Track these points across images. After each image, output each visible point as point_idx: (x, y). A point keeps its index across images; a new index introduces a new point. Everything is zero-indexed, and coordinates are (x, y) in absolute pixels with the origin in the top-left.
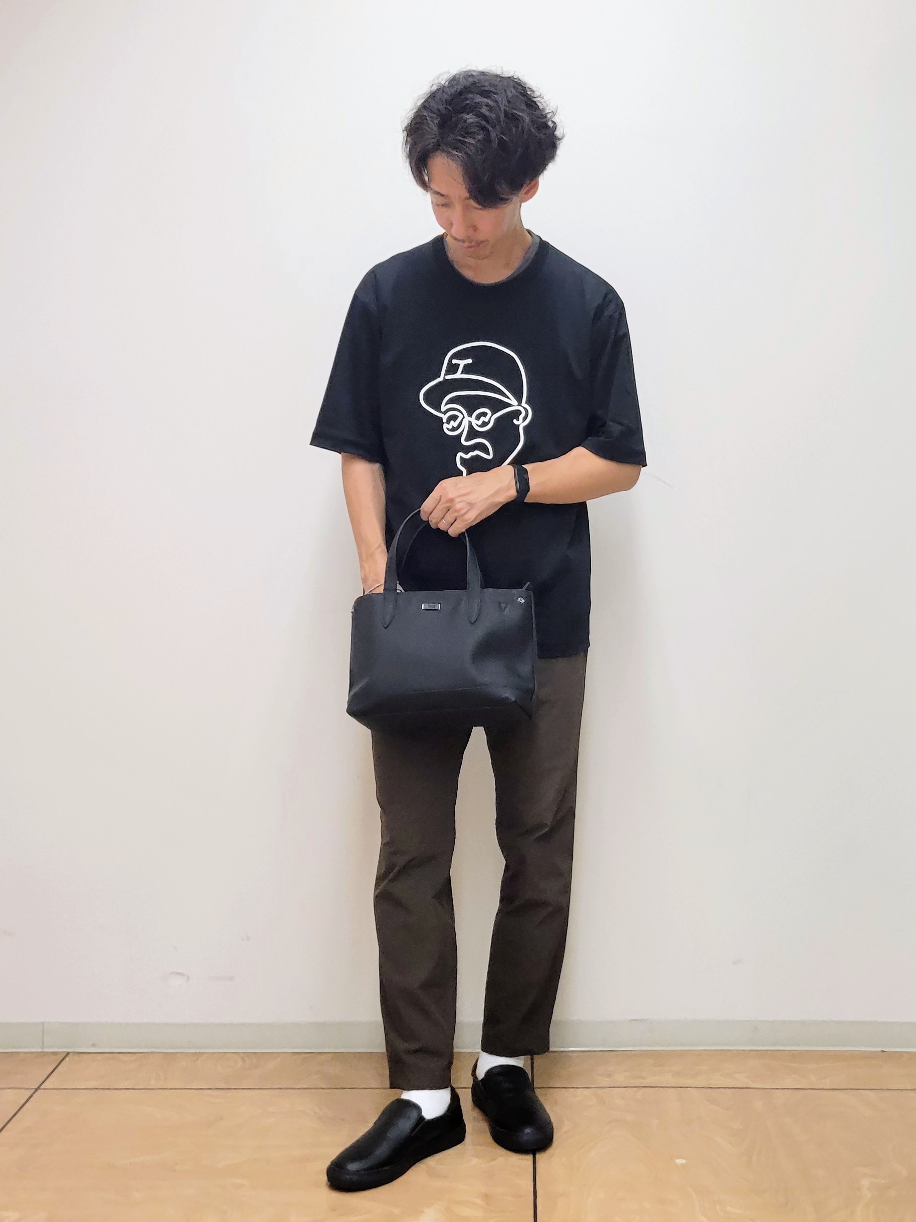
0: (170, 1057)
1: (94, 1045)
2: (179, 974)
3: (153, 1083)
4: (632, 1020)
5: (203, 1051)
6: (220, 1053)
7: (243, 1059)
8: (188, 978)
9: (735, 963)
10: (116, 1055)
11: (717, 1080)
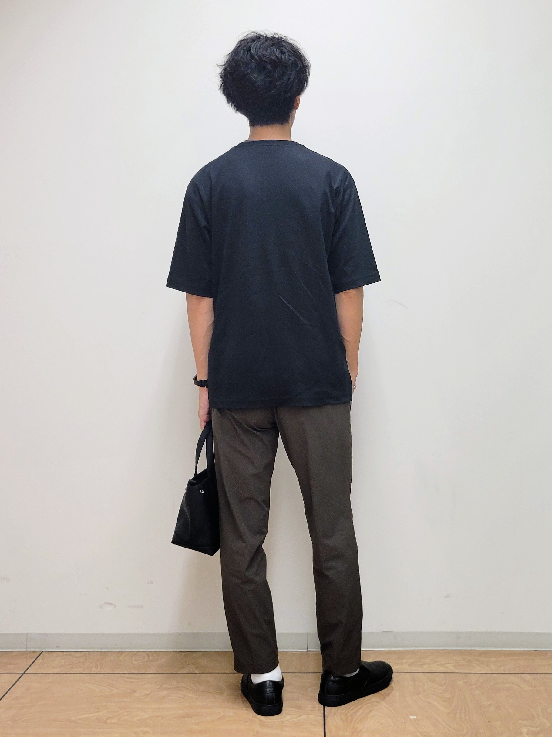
0: (104, 654)
1: (57, 647)
2: (110, 604)
3: (94, 670)
4: (384, 632)
5: (124, 650)
6: (135, 651)
7: (148, 656)
8: (115, 606)
9: (445, 597)
10: (72, 653)
11: (435, 668)
